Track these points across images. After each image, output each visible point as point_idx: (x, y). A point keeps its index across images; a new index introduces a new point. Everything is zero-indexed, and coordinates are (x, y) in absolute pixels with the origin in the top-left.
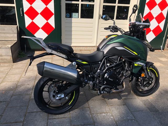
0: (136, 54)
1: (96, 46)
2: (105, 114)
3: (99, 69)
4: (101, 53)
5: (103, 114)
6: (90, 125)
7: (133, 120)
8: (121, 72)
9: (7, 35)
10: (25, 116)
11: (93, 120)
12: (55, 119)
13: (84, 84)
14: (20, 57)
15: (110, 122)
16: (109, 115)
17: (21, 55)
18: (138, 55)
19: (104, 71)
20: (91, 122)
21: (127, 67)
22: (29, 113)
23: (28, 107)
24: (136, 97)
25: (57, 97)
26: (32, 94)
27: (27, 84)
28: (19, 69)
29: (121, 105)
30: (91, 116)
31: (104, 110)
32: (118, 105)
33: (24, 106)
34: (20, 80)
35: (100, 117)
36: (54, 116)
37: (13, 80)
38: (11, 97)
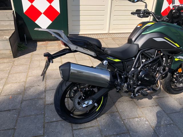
0: (178, 46)
1: (108, 33)
2: (138, 119)
3: (133, 67)
4: (136, 47)
5: (136, 119)
6: (124, 134)
7: (172, 125)
8: (157, 68)
9: (2, 23)
10: (44, 127)
11: (126, 127)
12: (80, 129)
13: (119, 88)
14: (21, 50)
15: (146, 129)
16: (143, 119)
17: (22, 47)
18: (180, 47)
19: (139, 69)
20: (124, 131)
21: (164, 62)
22: (48, 123)
23: (44, 116)
24: (168, 95)
25: (84, 104)
26: (45, 97)
27: (36, 85)
28: (23, 66)
29: (154, 106)
30: (122, 122)
31: (136, 114)
32: (150, 106)
33: (40, 114)
34: (27, 80)
35: (134, 124)
36: (80, 126)
37: (19, 81)
38: (21, 103)
